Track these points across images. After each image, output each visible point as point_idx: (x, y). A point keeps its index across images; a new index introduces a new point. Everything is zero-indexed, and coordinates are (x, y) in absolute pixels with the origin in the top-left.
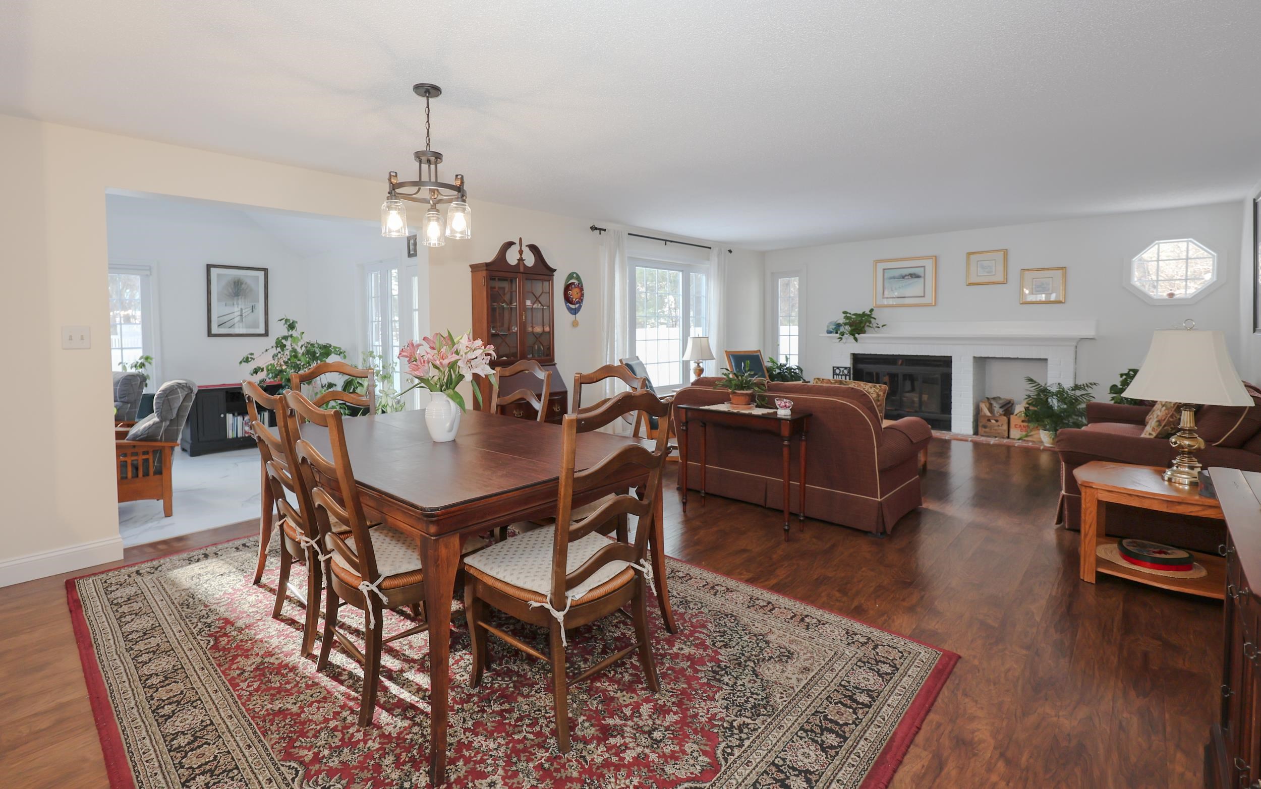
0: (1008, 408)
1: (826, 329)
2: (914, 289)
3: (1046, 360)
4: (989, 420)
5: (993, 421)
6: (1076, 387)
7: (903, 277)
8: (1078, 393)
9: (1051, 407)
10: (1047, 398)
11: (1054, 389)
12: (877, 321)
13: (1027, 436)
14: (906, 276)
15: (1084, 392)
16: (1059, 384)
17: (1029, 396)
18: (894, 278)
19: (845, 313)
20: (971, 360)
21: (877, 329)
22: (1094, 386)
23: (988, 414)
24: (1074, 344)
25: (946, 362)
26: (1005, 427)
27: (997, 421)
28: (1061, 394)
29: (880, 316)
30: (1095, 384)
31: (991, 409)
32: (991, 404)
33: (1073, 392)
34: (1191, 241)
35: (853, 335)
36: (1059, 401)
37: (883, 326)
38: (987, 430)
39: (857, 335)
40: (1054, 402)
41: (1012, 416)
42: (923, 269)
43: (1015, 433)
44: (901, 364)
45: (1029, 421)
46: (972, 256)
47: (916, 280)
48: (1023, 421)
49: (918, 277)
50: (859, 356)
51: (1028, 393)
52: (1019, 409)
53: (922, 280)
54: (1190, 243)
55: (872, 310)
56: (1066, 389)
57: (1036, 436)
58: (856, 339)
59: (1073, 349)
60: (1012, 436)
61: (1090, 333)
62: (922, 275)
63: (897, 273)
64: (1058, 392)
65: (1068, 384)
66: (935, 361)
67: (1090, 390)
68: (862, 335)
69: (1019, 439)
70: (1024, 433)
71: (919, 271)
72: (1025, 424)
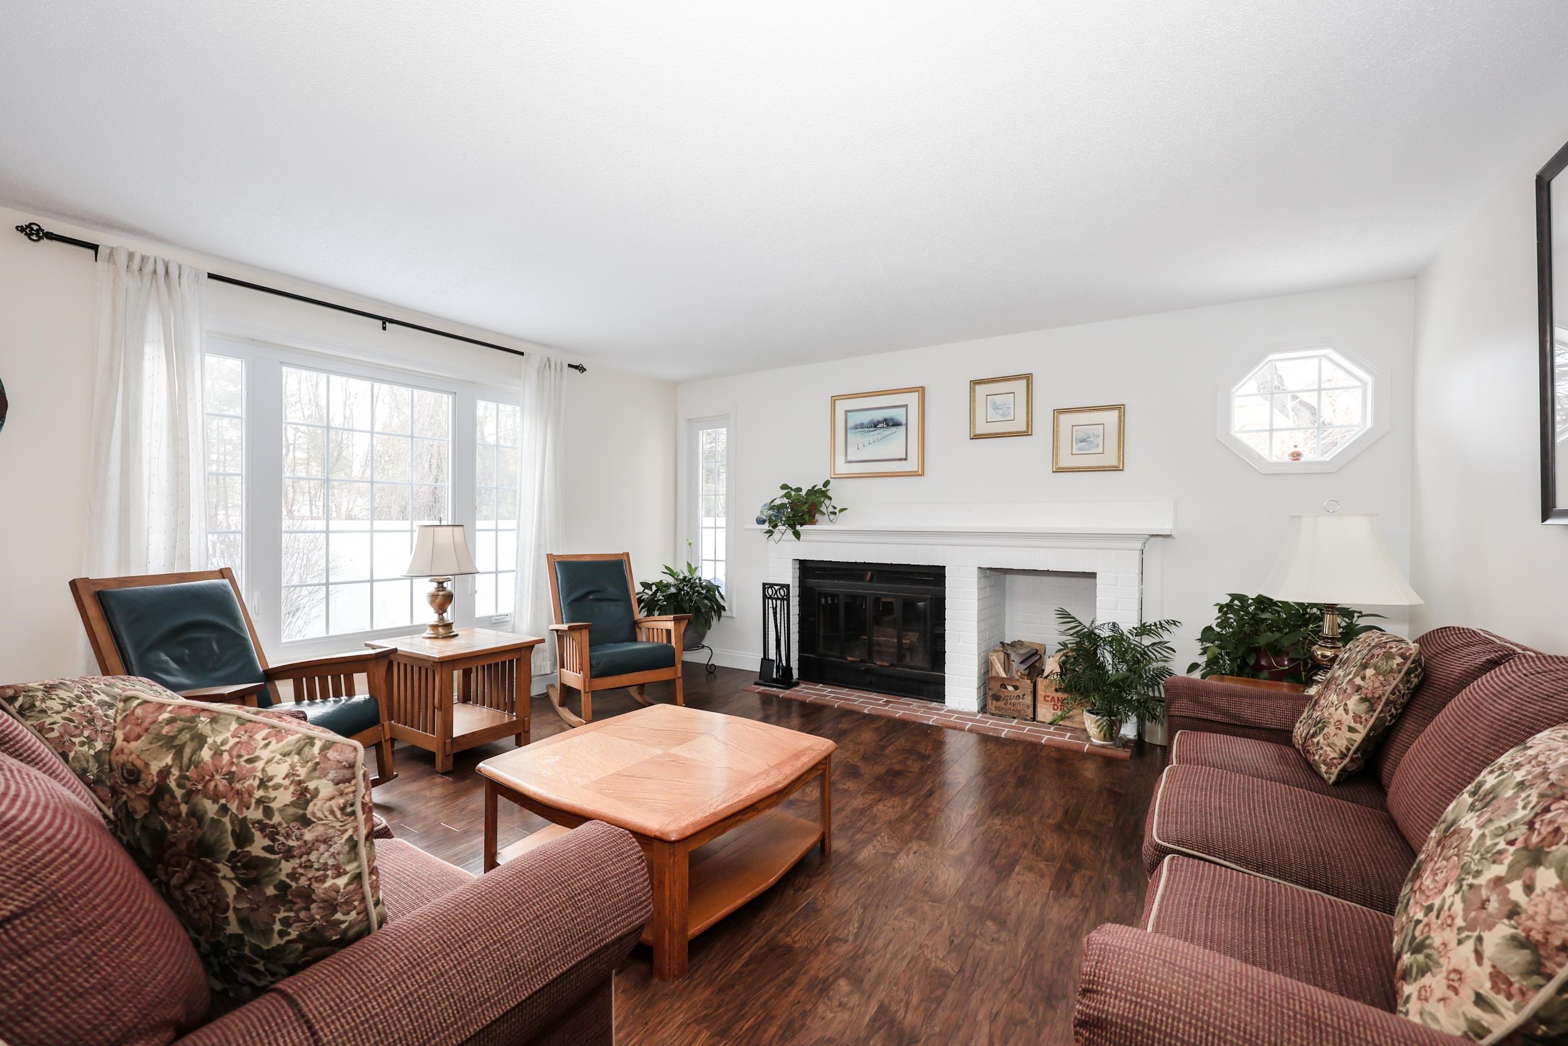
0: (1033, 661)
1: (758, 514)
2: (892, 444)
3: (1093, 575)
4: (1004, 686)
5: (1010, 688)
6: (1143, 630)
7: (875, 426)
8: (1147, 641)
9: (1102, 667)
10: (1096, 649)
11: (1106, 633)
12: (833, 503)
13: (1063, 718)
14: (879, 422)
15: (1157, 640)
16: (1114, 624)
17: (1065, 645)
18: (862, 426)
19: (784, 487)
20: (975, 573)
21: (832, 517)
22: (1172, 628)
23: (1003, 675)
24: (1139, 545)
25: (935, 576)
26: (1029, 700)
27: (1016, 688)
28: (1118, 640)
29: (839, 494)
30: (1174, 623)
31: (1007, 667)
32: (1008, 655)
33: (1138, 639)
34: (1325, 356)
35: (792, 526)
36: (1114, 656)
37: (842, 510)
38: (1001, 704)
39: (798, 527)
40: (1106, 656)
41: (1039, 680)
42: (904, 409)
43: (1045, 712)
44: (870, 580)
45: (1065, 691)
46: (978, 387)
47: (894, 429)
48: (1056, 690)
49: (897, 424)
50: (809, 565)
51: (1064, 638)
52: (1051, 665)
53: (903, 428)
54: (1325, 362)
55: (826, 484)
56: (1126, 633)
57: (1077, 719)
58: (797, 535)
59: (1137, 554)
60: (1040, 718)
61: (1165, 527)
62: (904, 422)
63: (866, 417)
64: (1114, 638)
65: (1129, 622)
66: (920, 574)
67: (1166, 636)
68: (805, 527)
69: (1051, 723)
70: (1059, 713)
71: (899, 414)
72: (1060, 695)
